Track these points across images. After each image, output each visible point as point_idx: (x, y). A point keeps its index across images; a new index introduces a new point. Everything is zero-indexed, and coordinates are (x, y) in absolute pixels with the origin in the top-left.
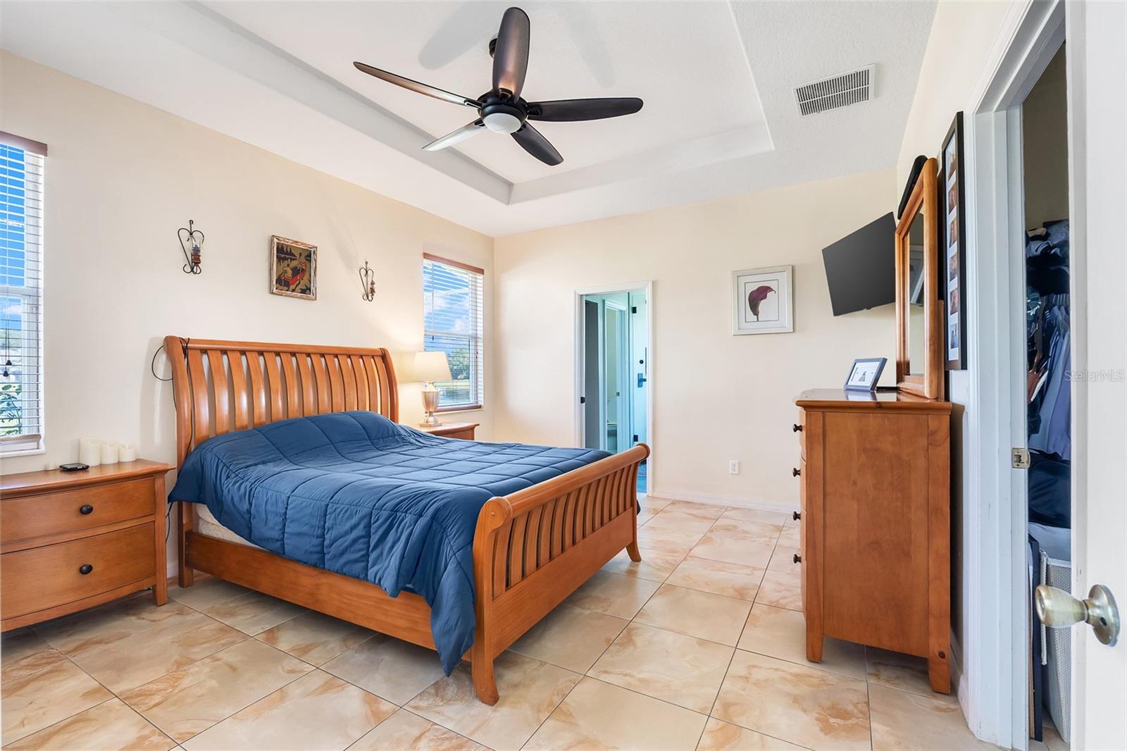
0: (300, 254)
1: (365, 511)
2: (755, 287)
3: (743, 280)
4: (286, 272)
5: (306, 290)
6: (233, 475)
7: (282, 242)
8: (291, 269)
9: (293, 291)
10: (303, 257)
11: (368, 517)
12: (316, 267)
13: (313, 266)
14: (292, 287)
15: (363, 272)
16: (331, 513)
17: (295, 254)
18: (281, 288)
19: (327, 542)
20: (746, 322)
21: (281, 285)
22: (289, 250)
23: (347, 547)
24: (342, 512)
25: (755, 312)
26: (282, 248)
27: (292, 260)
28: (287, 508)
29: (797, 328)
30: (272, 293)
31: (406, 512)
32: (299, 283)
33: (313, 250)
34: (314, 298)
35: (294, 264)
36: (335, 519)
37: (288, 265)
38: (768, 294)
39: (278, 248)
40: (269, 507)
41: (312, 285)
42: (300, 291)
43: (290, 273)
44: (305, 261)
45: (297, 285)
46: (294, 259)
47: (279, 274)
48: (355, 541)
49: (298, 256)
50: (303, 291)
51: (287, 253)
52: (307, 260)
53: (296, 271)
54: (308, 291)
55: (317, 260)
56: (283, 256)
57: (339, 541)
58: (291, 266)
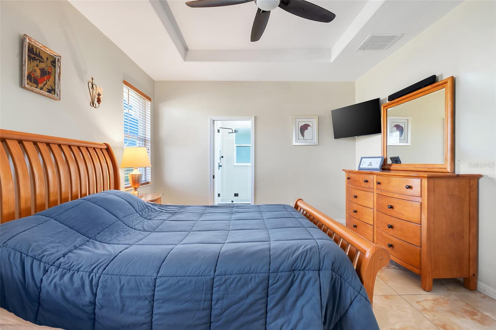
0: (47, 58)
1: (262, 276)
2: (302, 124)
3: (298, 120)
4: (35, 71)
5: (52, 91)
6: (53, 268)
7: (32, 43)
8: (40, 70)
9: (41, 89)
10: (49, 62)
11: (267, 281)
12: (60, 73)
13: (57, 71)
14: (41, 85)
15: (90, 85)
16: (220, 285)
17: (43, 57)
18: (31, 84)
19: (214, 312)
20: (299, 139)
21: (31, 82)
22: (38, 52)
23: (244, 311)
24: (235, 282)
25: (303, 136)
26: (33, 49)
27: (40, 61)
28: (154, 290)
29: (319, 144)
30: (24, 88)
31: (304, 269)
32: (46, 83)
33: (58, 58)
34: (58, 98)
35: (42, 65)
36: (226, 289)
37: (37, 66)
38: (308, 128)
39: (29, 47)
40: (126, 293)
41: (56, 87)
42: (47, 90)
43: (38, 73)
44: (51, 65)
45: (45, 85)
46: (42, 62)
47: (29, 71)
48: (252, 304)
49: (45, 59)
50: (49, 91)
51: (36, 54)
52: (52, 65)
53: (44, 73)
54: (53, 92)
55: (61, 67)
56: (33, 56)
57: (232, 308)
58: (39, 66)
